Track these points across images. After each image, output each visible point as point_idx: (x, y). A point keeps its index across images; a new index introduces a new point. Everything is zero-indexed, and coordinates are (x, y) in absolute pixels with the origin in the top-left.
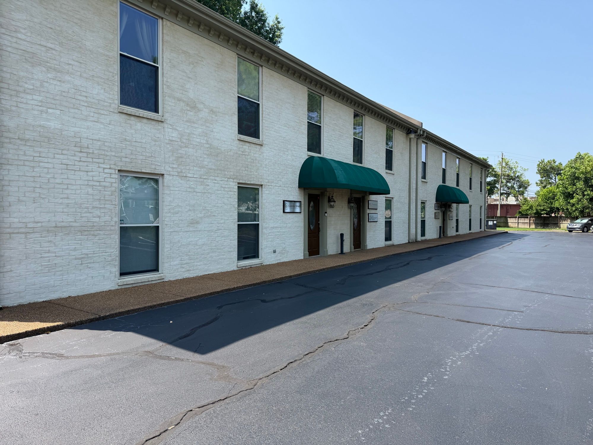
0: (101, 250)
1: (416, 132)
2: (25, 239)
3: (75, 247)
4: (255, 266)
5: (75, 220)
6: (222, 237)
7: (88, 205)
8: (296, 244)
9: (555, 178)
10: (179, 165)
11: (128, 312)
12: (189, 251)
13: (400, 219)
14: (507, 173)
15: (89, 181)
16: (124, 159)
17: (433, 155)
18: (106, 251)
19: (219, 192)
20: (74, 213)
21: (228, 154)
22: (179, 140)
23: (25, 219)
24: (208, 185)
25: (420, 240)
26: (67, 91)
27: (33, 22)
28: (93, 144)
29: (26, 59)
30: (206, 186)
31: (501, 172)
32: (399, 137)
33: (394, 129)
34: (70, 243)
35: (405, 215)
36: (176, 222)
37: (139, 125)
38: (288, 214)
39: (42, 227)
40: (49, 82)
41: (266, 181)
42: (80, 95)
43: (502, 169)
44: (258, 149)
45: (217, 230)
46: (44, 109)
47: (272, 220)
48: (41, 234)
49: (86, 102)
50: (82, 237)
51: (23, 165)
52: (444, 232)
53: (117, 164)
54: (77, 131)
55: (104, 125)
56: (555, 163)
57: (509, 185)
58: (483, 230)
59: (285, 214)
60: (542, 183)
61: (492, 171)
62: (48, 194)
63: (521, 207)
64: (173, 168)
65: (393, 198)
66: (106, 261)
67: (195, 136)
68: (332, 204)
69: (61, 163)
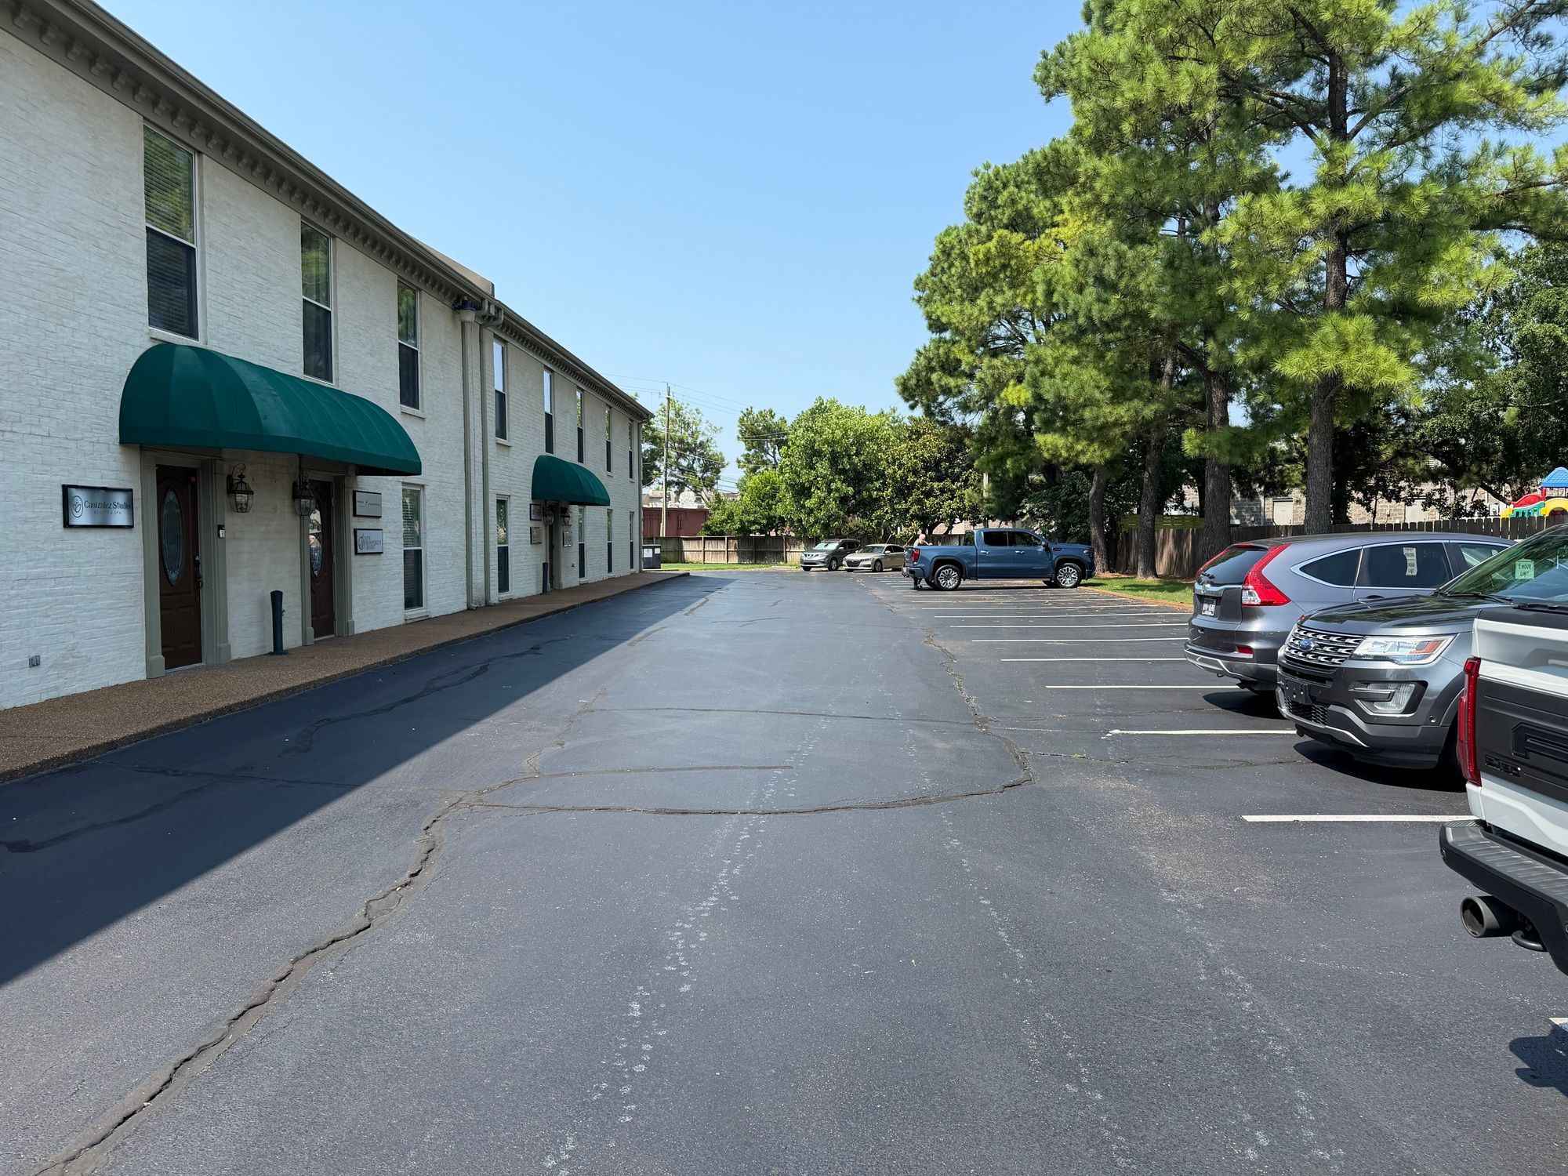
1: (478, 307)
8: (118, 632)
9: (774, 452)
13: (443, 545)
14: (679, 434)
17: (520, 377)
25: (497, 602)
31: (666, 432)
32: (433, 314)
33: (420, 290)
35: (458, 534)
38: (83, 533)
43: (668, 425)
47: (19, 554)
52: (552, 578)
56: (772, 417)
57: (684, 463)
58: (638, 572)
59: (71, 533)
60: (749, 462)
63: (711, 514)
65: (423, 486)
68: (241, 498)
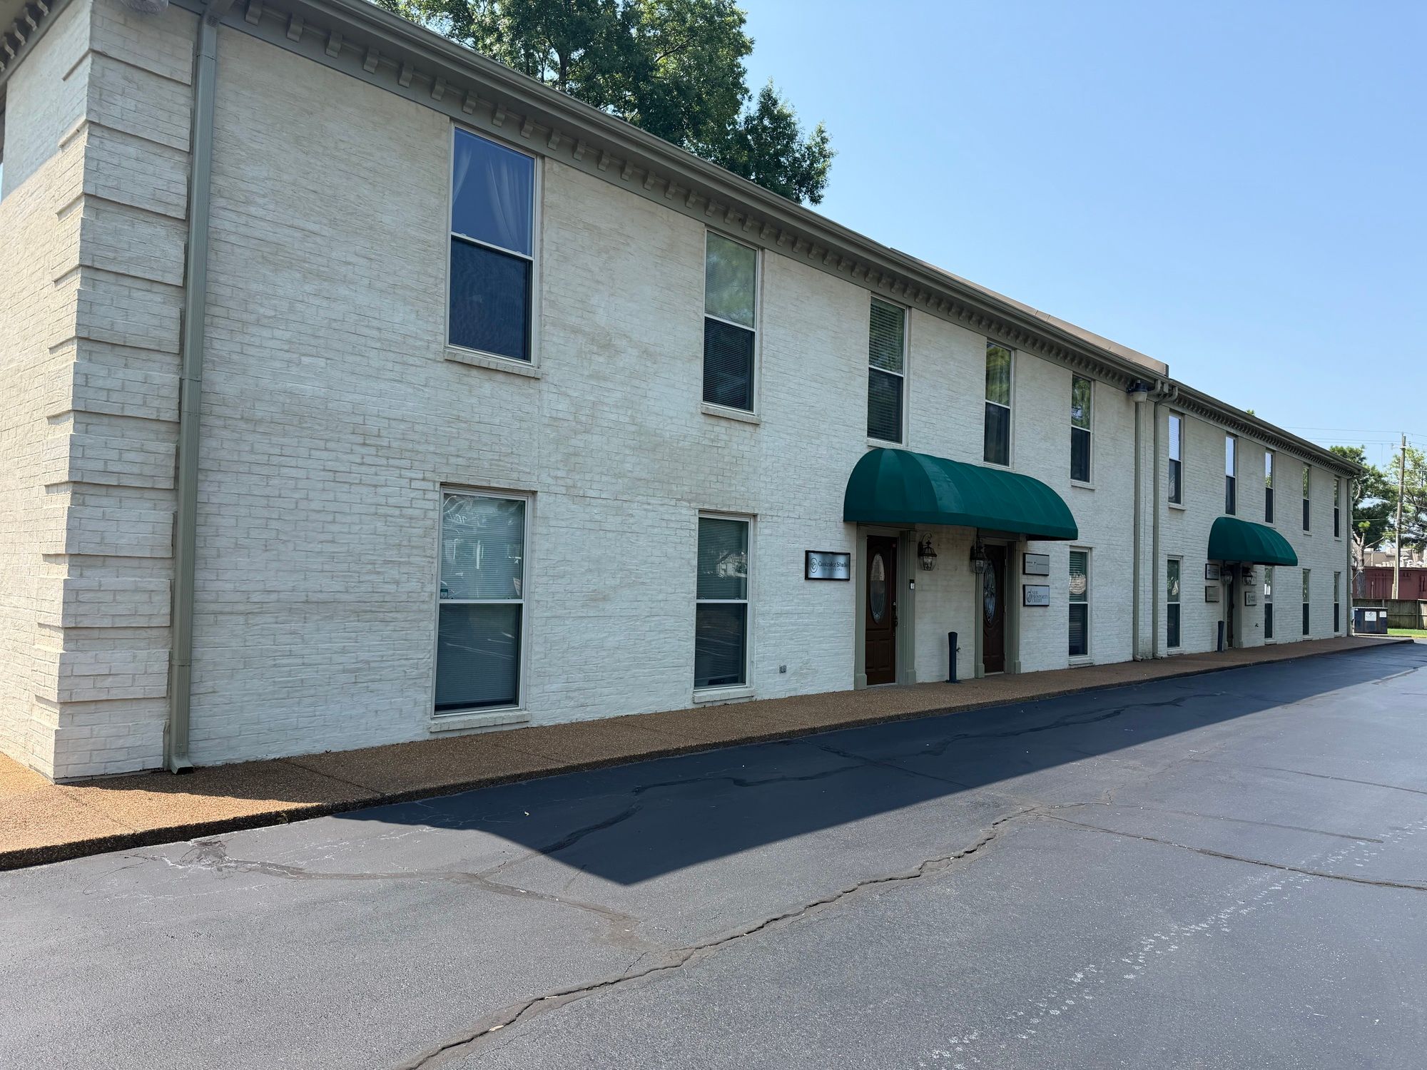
0: (398, 654)
1: (1150, 388)
2: (244, 626)
3: (344, 647)
4: (735, 702)
5: (346, 588)
6: (660, 632)
7: (375, 558)
8: (837, 654)
10: (569, 471)
11: (443, 790)
12: (586, 662)
13: (1109, 600)
14: (1419, 487)
15: (379, 507)
16: (453, 460)
17: (1198, 445)
18: (407, 655)
19: (656, 530)
20: (344, 574)
21: (680, 445)
22: (571, 418)
23: (246, 584)
24: (632, 516)
25: (1164, 656)
26: (341, 318)
27: (281, 181)
28: (389, 427)
29: (263, 257)
30: (627, 518)
31: (1400, 485)
32: (1107, 399)
33: (1094, 380)
34: (334, 638)
35: (1126, 591)
36: (559, 595)
37: (486, 387)
38: (817, 584)
39: (278, 601)
40: (307, 301)
41: (767, 505)
42: (367, 326)
43: (1403, 476)
44: (748, 435)
45: (648, 616)
46: (295, 356)
47: (777, 597)
48: (277, 617)
49: (379, 340)
50: (359, 624)
51: (247, 472)
52: (1230, 637)
53: (439, 470)
54: (357, 401)
55: (414, 388)
57: (1424, 517)
58: (1345, 635)
59: (809, 583)
61: (1377, 481)
62: (294, 533)
64: (556, 478)
65: (1091, 548)
66: (407, 677)
67: (606, 409)
68: (928, 560)
69: (322, 468)
